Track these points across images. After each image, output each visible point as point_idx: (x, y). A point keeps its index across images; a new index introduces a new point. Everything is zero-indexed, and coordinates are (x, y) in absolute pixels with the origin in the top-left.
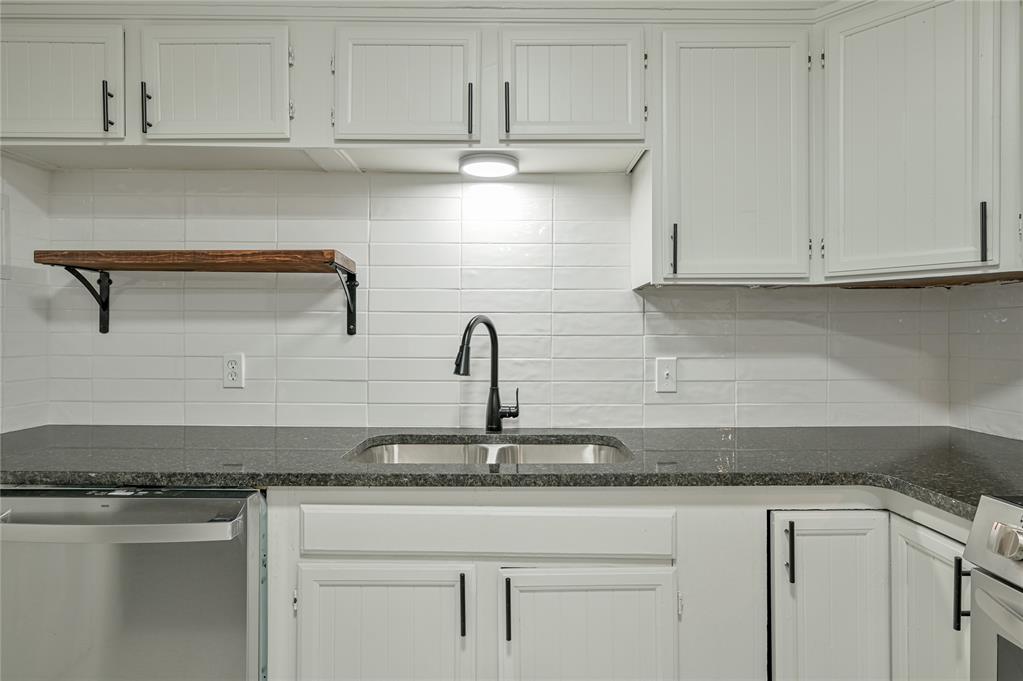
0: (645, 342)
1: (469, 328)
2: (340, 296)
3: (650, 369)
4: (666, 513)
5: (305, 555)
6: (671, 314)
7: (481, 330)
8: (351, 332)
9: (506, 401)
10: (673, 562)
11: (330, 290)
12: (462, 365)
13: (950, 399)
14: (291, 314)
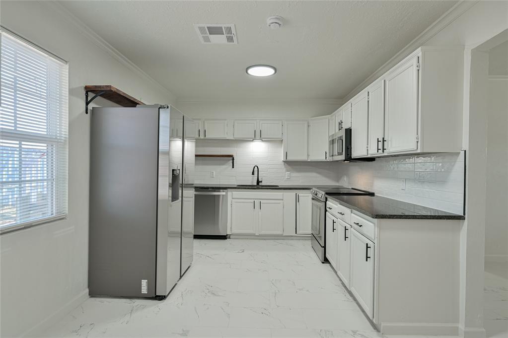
0: (284, 170)
1: (254, 167)
2: (231, 161)
3: (285, 174)
4: (282, 193)
7: (256, 167)
8: (233, 167)
9: (260, 180)
10: (283, 200)
11: (229, 160)
12: (253, 173)
13: (338, 181)
14: (223, 164)
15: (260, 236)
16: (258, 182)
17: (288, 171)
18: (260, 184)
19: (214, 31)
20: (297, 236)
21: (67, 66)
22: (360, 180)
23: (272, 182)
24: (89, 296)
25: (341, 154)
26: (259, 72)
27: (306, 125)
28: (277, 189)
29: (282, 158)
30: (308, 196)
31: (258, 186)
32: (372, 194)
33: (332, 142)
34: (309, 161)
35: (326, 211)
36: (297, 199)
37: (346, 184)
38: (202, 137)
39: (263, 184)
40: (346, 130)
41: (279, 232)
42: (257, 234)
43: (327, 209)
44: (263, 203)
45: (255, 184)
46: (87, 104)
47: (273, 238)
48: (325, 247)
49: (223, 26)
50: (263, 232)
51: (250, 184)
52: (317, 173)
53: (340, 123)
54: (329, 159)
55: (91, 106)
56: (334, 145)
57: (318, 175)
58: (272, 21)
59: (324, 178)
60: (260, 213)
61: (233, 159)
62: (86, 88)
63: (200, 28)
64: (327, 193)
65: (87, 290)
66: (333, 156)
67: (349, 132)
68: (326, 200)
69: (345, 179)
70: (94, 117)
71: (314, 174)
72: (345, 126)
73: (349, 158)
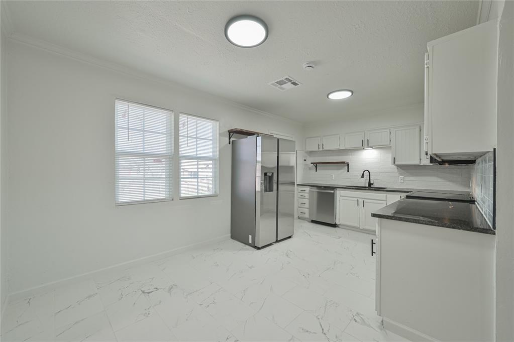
0: (398, 174)
1: (364, 171)
3: (398, 178)
5: (341, 196)
6: (402, 169)
7: (367, 172)
8: (348, 172)
9: (372, 182)
10: (386, 201)
11: (345, 166)
12: (363, 176)
13: (465, 185)
14: (340, 169)
15: (363, 229)
16: (370, 184)
17: (401, 175)
18: (372, 186)
19: (281, 83)
21: (218, 123)
23: (384, 185)
24: (230, 238)
26: (336, 96)
27: (418, 129)
31: (370, 187)
34: (421, 164)
38: (321, 149)
39: (375, 185)
42: (360, 228)
44: (366, 202)
45: (367, 186)
46: (230, 139)
49: (283, 79)
50: (367, 227)
51: (363, 186)
52: (438, 177)
55: (231, 140)
57: (439, 180)
58: (305, 66)
61: (348, 165)
62: (229, 131)
63: (273, 84)
65: (230, 235)
70: (234, 145)
71: (434, 179)
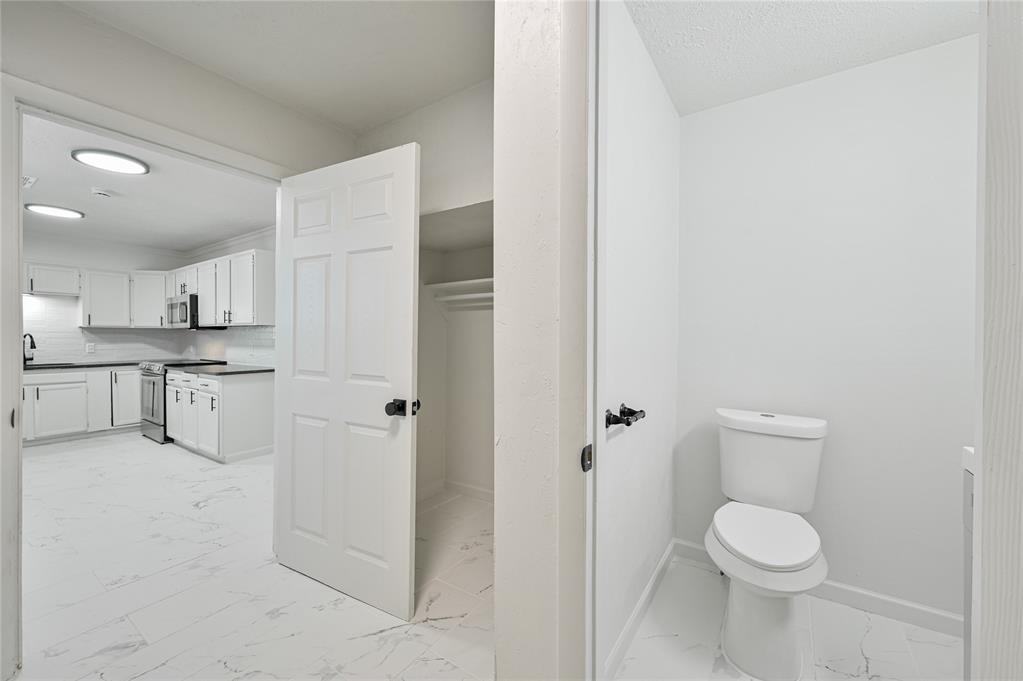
0: (83, 340)
3: (85, 347)
4: (84, 373)
10: (85, 382)
13: (181, 354)
16: (25, 359)
17: (90, 341)
20: (114, 429)
22: (212, 349)
25: (186, 321)
27: (126, 279)
28: (70, 367)
29: (81, 322)
30: (133, 374)
32: (225, 363)
33: (172, 307)
34: (132, 327)
35: (165, 384)
36: (114, 379)
37: (191, 355)
39: (34, 362)
40: (191, 296)
41: (81, 429)
43: (167, 382)
44: (43, 390)
47: (67, 439)
48: (165, 426)
53: (183, 286)
54: (166, 325)
56: (174, 310)
57: (147, 346)
59: (157, 351)
60: (37, 406)
64: (166, 365)
66: (172, 322)
67: (194, 299)
68: (166, 371)
69: (192, 349)
71: (142, 346)
72: (191, 291)
73: (195, 325)
